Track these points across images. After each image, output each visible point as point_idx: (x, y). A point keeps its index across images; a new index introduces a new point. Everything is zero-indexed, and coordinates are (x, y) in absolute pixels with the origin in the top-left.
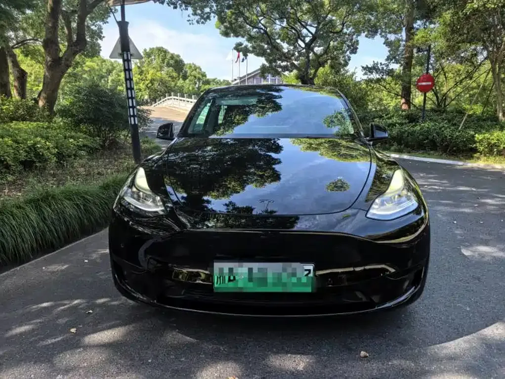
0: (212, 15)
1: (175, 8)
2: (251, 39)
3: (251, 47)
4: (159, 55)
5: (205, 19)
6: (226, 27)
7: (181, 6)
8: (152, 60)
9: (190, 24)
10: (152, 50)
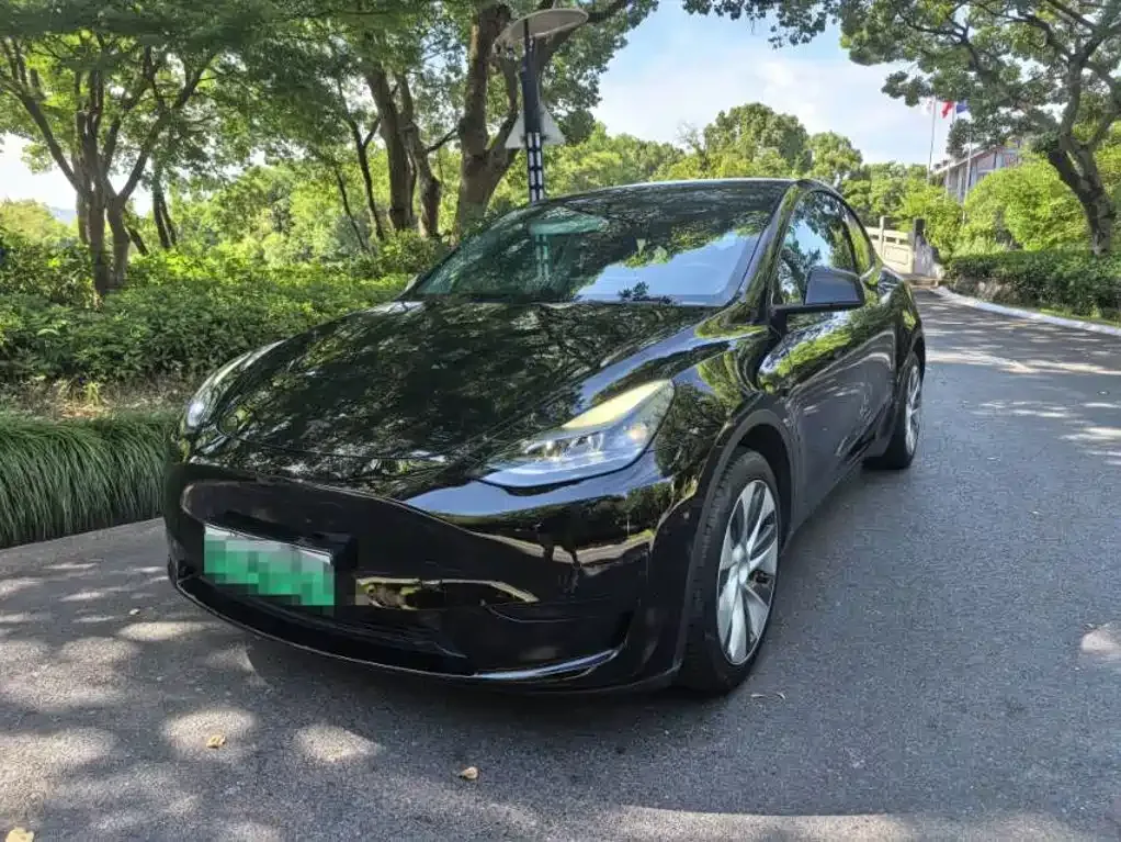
0: (830, 18)
1: (735, 16)
2: (929, 61)
3: (930, 80)
4: (751, 121)
5: (812, 31)
6: (860, 42)
7: (750, 10)
8: (734, 136)
9: (775, 47)
10: (736, 112)
